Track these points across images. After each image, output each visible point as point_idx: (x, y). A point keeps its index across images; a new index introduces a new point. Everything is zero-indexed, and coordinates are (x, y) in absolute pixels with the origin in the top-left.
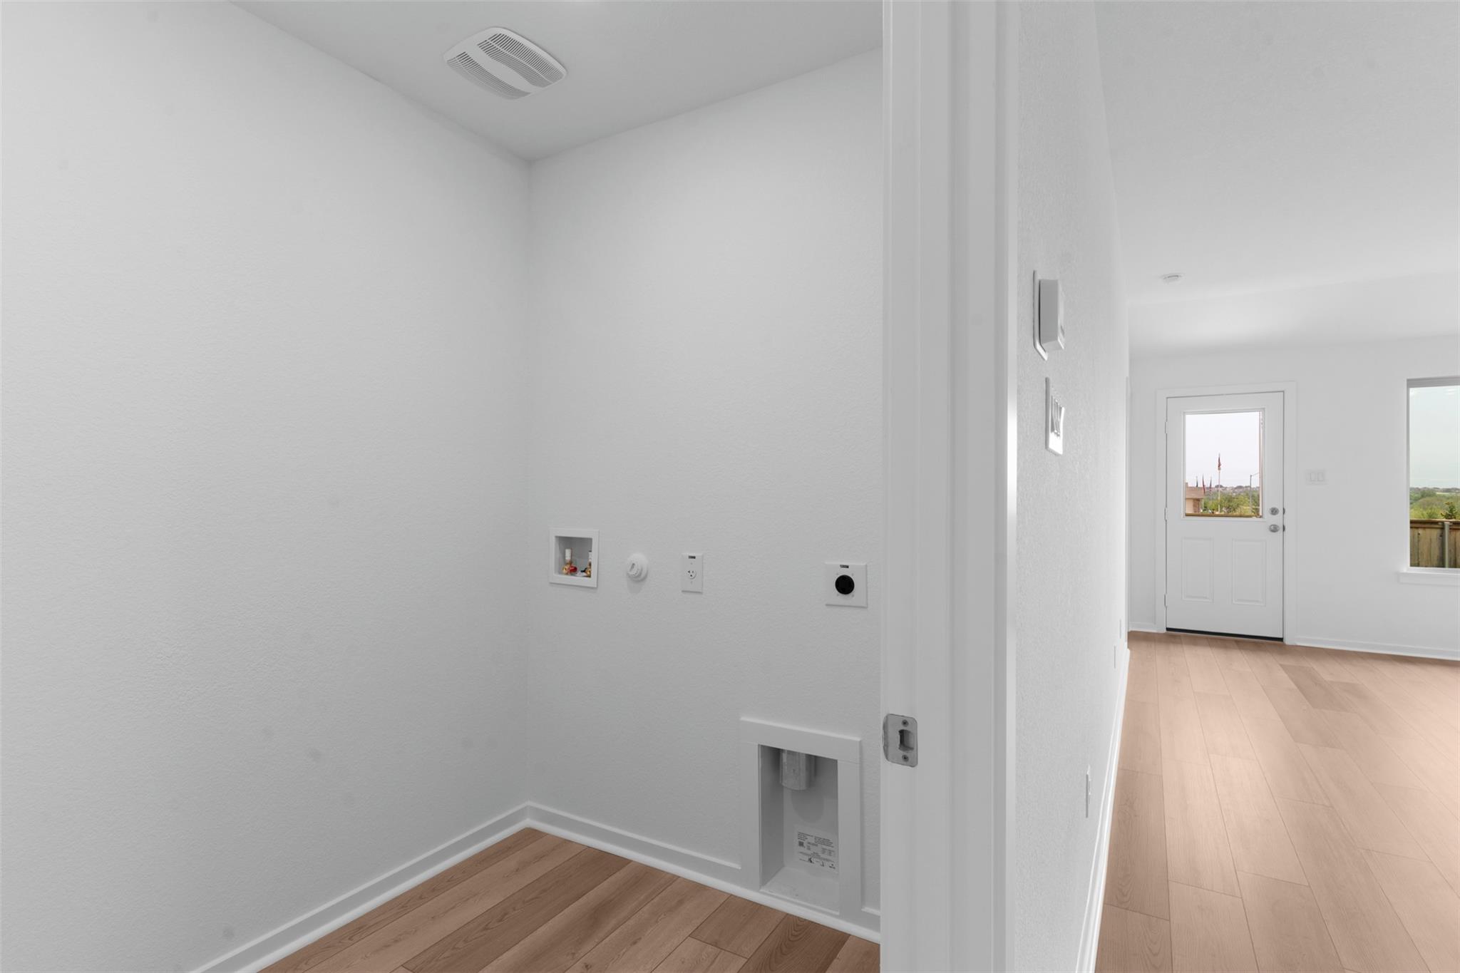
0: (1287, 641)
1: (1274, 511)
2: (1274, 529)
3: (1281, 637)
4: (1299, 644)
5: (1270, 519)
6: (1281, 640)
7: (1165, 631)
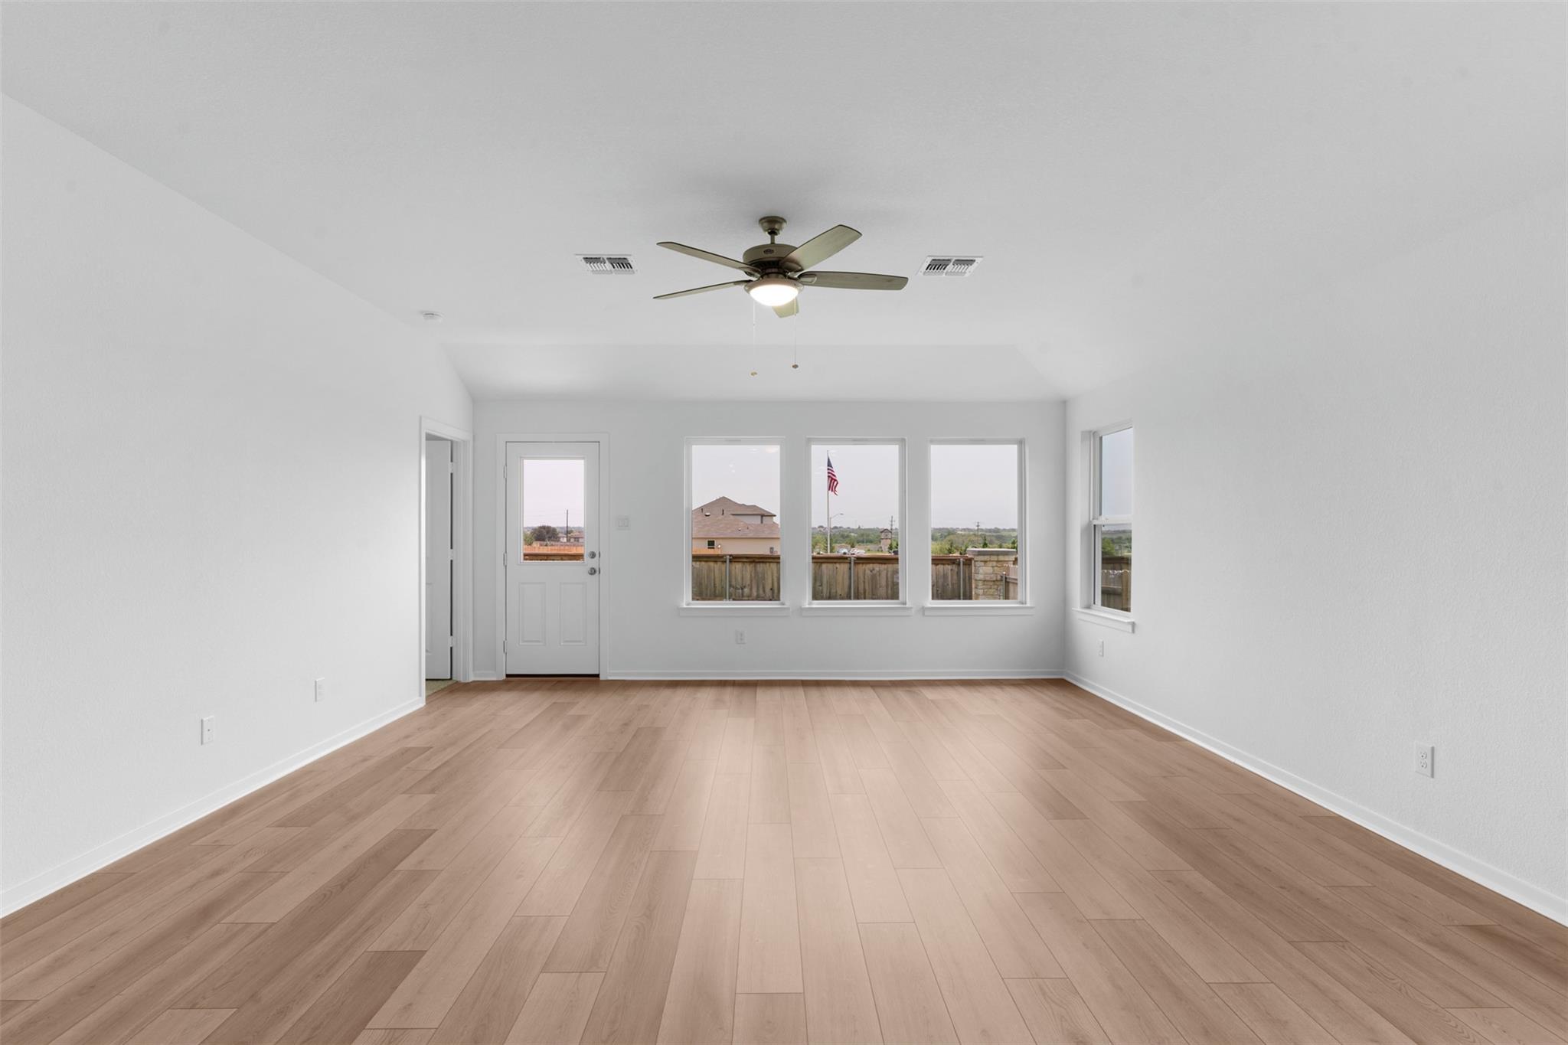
0: (602, 678)
1: (593, 555)
2: (593, 572)
3: (596, 673)
4: (610, 678)
5: (589, 563)
6: (597, 676)
7: (504, 677)
